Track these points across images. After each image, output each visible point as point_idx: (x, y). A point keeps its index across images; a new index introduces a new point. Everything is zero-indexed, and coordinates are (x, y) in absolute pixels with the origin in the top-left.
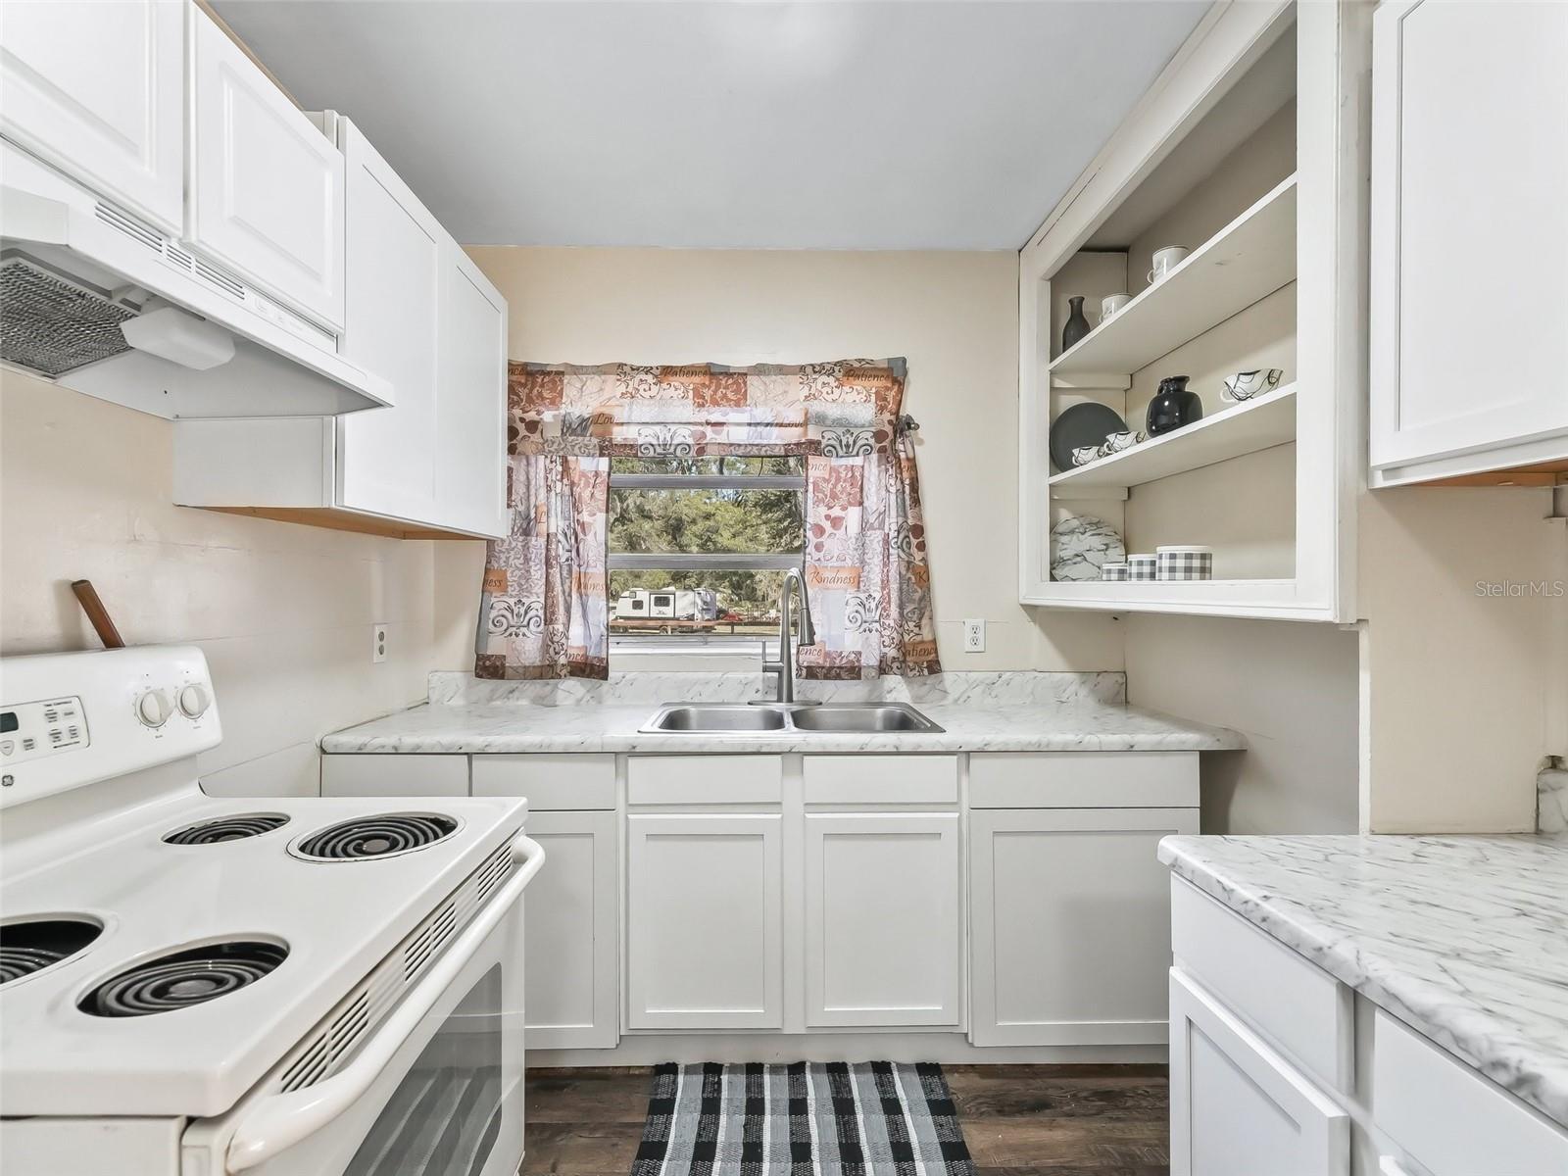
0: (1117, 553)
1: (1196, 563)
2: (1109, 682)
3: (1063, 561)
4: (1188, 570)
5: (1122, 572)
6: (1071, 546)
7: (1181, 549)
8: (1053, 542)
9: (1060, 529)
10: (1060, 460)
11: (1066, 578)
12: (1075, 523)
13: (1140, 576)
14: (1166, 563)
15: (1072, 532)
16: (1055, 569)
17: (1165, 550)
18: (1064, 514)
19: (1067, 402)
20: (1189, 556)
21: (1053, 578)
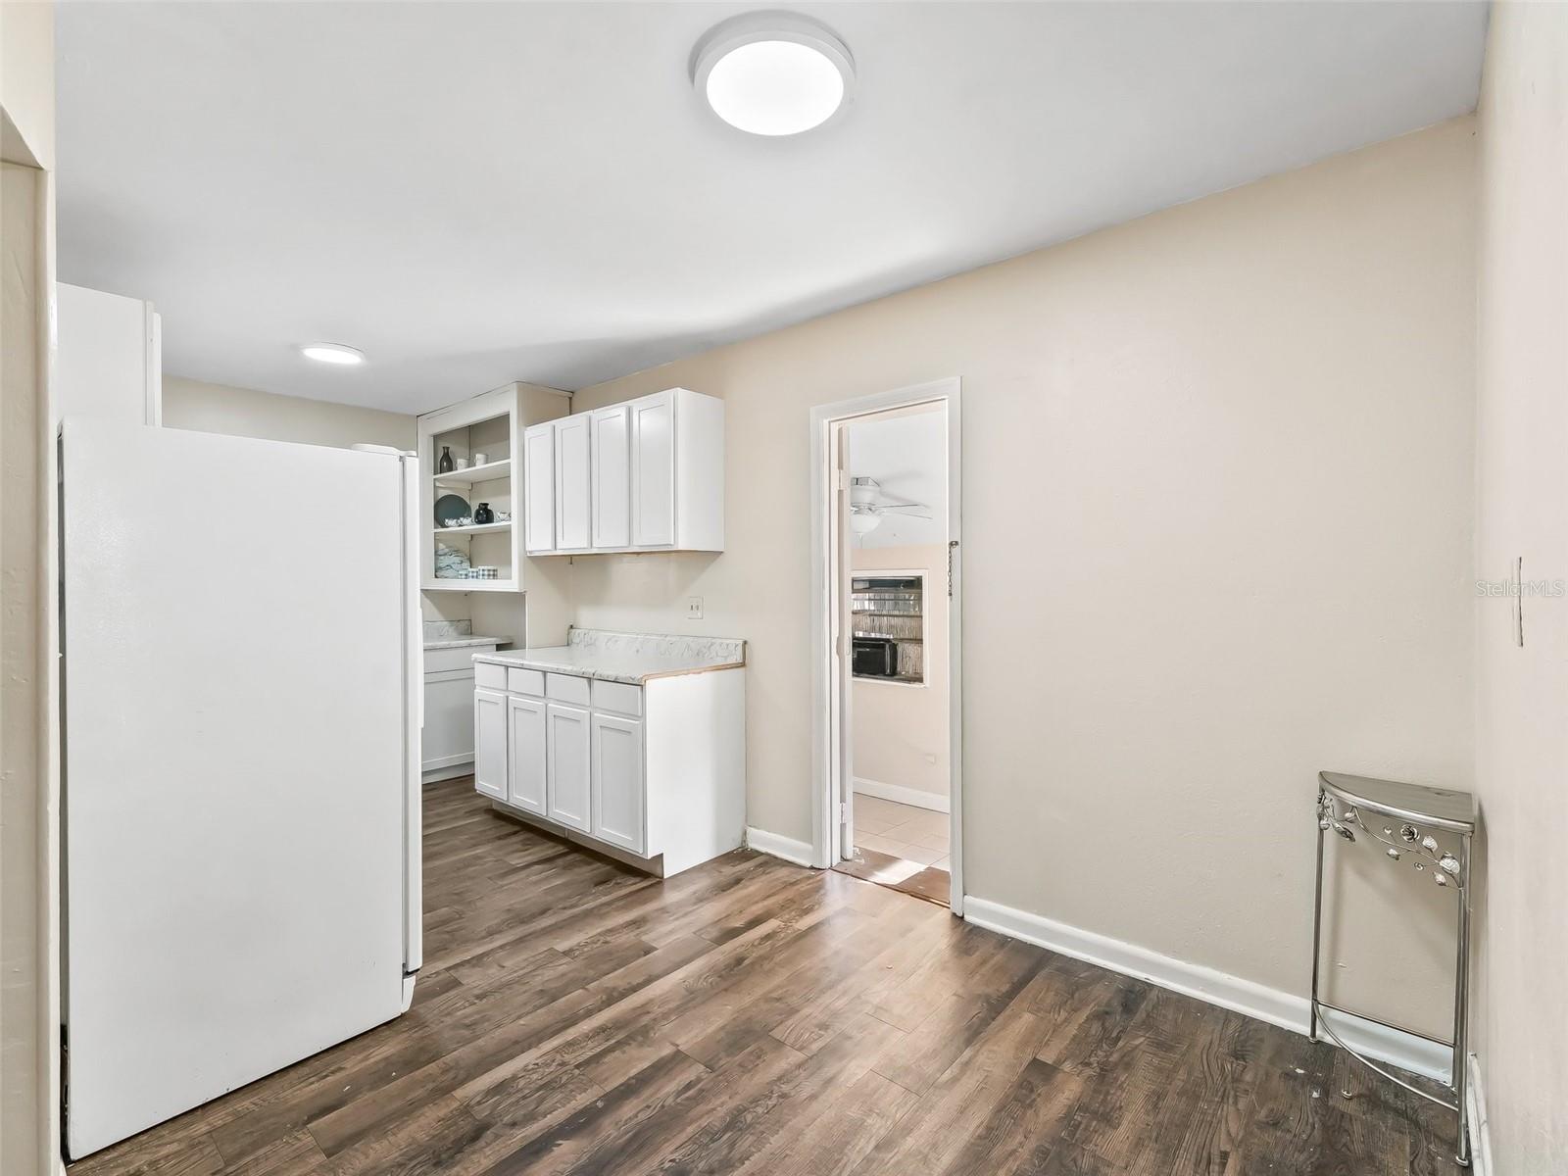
0: (466, 565)
1: (492, 573)
2: (463, 625)
3: (441, 568)
4: (489, 575)
5: (466, 575)
6: (445, 561)
7: (486, 568)
8: (436, 559)
9: (440, 553)
10: (439, 521)
11: (442, 577)
12: (447, 550)
13: (473, 577)
14: (481, 572)
15: (445, 555)
16: (438, 572)
17: (481, 568)
18: (441, 546)
19: (442, 493)
20: (489, 570)
21: (436, 577)
